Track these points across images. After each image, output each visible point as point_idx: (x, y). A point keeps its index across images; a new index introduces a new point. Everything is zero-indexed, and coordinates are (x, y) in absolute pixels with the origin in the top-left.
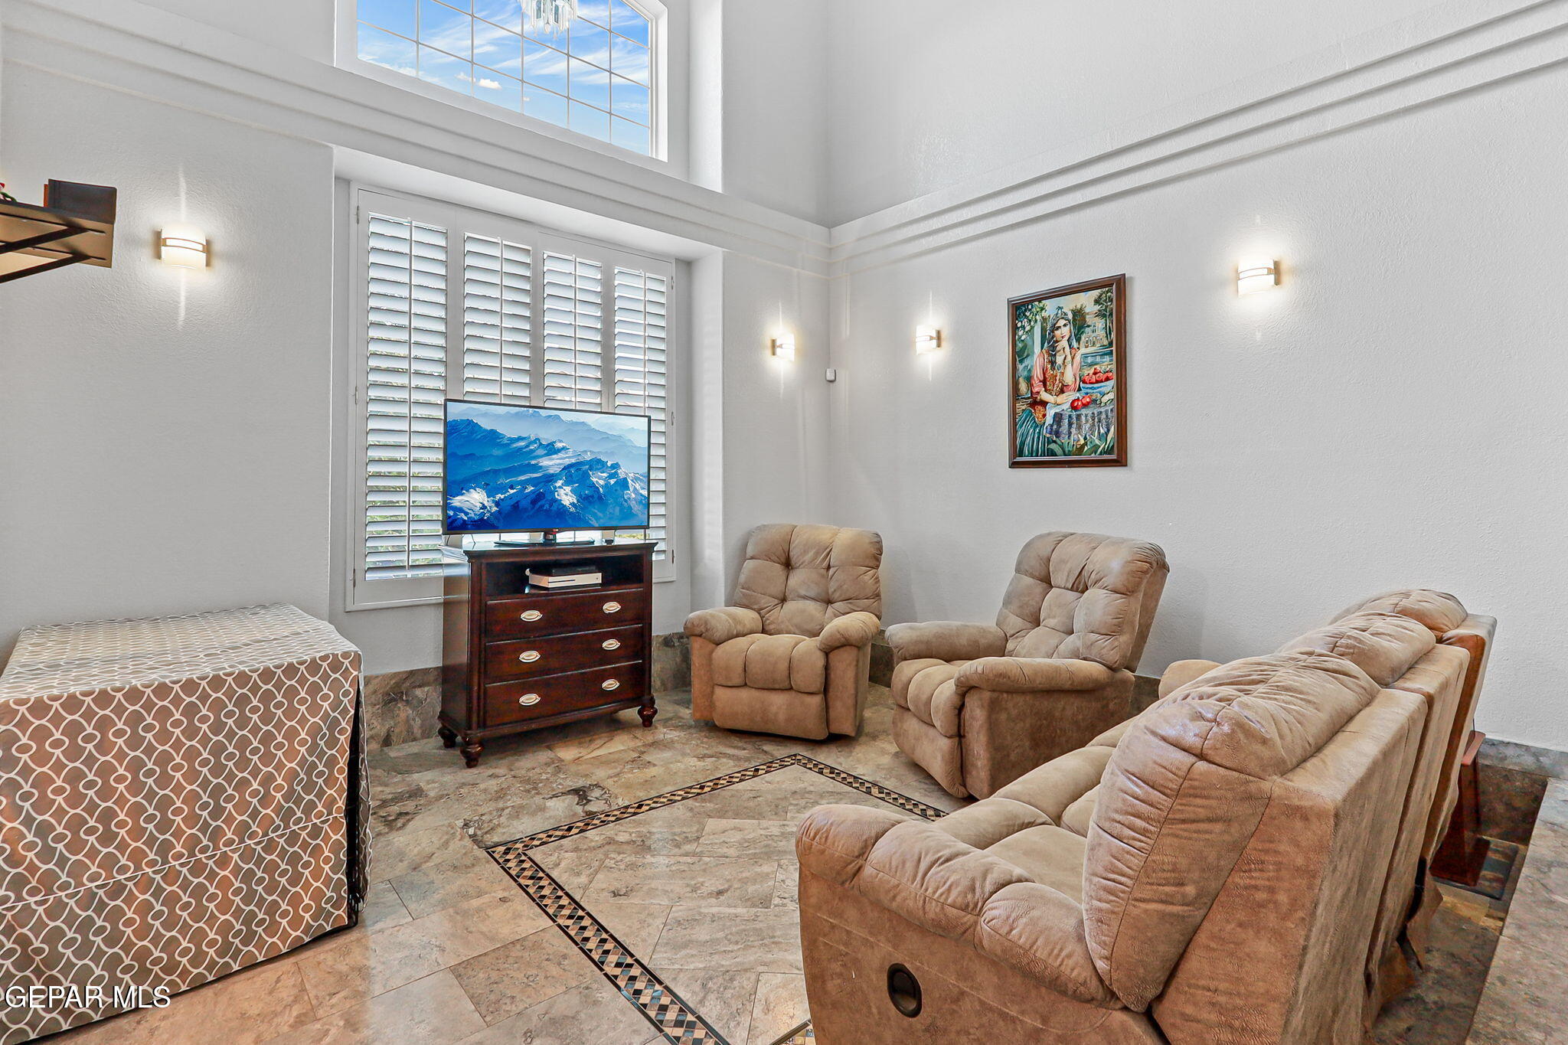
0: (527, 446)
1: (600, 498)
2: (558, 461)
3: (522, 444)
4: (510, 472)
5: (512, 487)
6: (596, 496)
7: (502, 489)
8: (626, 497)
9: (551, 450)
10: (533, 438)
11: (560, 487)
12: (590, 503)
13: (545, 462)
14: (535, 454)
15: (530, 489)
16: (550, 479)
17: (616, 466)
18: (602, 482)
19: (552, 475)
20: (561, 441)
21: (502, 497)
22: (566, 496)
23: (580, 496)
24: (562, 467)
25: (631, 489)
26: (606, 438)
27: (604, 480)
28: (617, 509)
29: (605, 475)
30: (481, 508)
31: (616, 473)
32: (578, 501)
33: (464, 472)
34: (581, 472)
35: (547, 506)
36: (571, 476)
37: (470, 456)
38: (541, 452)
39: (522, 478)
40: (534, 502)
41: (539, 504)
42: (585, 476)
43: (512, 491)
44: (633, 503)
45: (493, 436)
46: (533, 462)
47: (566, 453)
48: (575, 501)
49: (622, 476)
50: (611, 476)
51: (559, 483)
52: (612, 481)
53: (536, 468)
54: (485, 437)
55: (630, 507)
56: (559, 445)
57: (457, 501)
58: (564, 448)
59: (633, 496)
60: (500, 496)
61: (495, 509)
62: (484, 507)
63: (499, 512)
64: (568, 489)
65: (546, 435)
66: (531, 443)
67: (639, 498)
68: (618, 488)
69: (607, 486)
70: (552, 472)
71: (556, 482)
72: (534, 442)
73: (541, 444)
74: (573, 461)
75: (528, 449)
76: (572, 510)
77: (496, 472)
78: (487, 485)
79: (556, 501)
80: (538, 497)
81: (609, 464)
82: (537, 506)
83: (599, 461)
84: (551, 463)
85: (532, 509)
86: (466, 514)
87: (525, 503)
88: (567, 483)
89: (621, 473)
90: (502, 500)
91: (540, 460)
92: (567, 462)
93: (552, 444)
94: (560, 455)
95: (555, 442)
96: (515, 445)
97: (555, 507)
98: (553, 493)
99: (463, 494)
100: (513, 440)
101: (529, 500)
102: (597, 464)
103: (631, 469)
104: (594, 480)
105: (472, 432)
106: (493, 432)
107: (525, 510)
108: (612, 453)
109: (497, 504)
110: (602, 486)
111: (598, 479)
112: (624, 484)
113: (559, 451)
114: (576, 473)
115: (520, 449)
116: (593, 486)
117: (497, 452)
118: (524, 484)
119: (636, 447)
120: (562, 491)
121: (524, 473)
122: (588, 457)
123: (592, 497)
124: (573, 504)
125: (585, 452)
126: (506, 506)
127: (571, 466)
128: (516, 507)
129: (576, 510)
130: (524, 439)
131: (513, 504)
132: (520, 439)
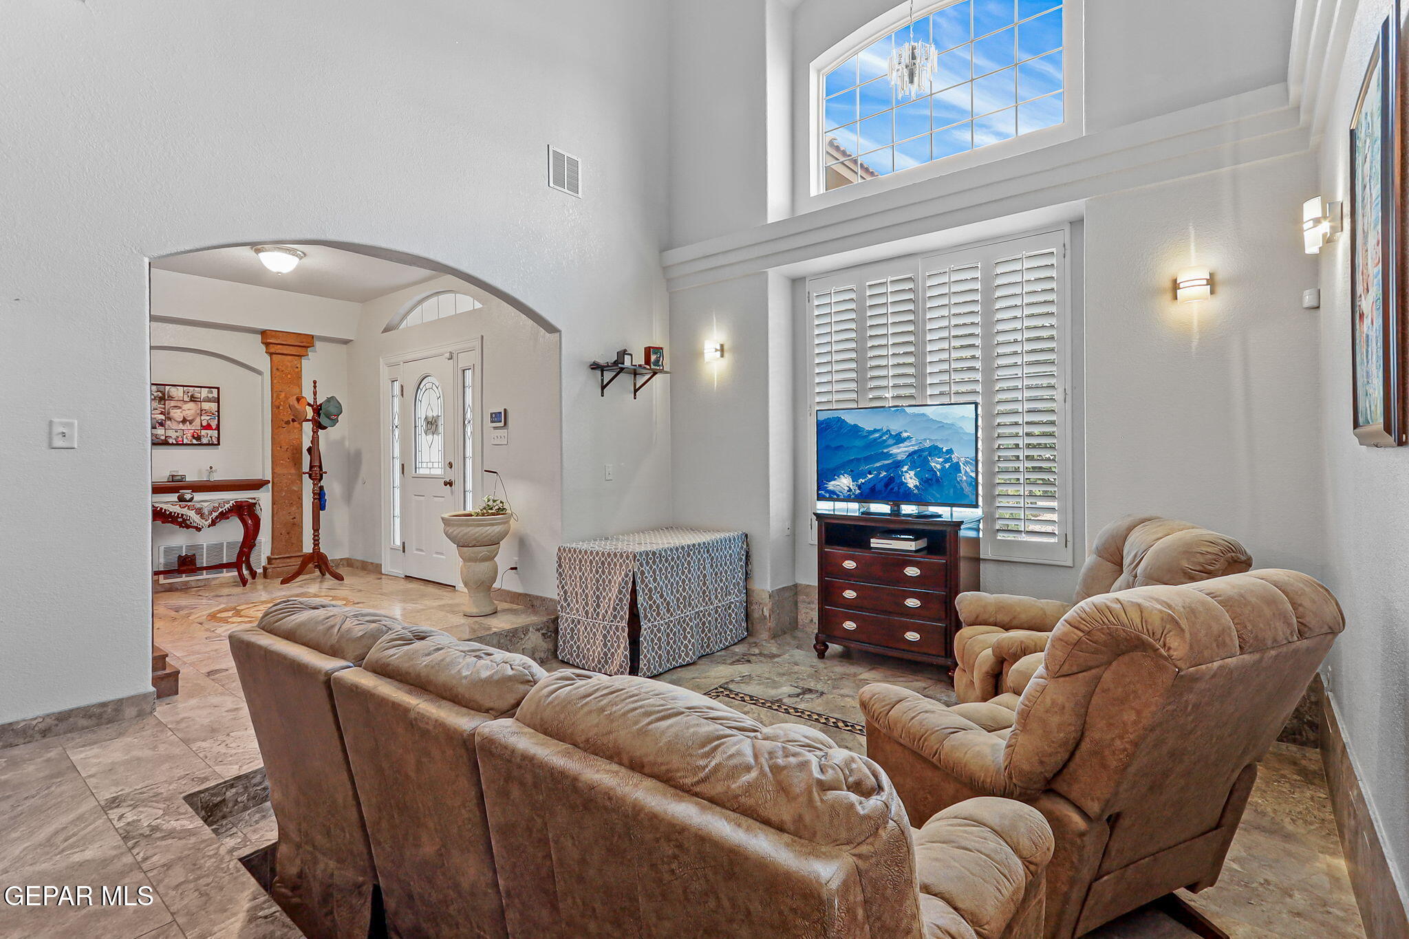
0: (881, 437)
1: (938, 481)
2: (906, 449)
3: (877, 435)
4: (868, 459)
5: (870, 474)
6: (934, 479)
7: (863, 475)
8: (958, 479)
9: (899, 439)
10: (885, 430)
11: (906, 472)
12: (930, 485)
13: (894, 450)
14: (886, 444)
15: (884, 474)
16: (898, 465)
17: (950, 451)
18: (939, 467)
19: (900, 462)
20: (906, 431)
21: (863, 481)
22: (911, 480)
23: (922, 479)
24: (907, 454)
25: (963, 472)
26: (942, 426)
27: (940, 464)
28: (952, 491)
29: (941, 460)
30: (848, 491)
31: (950, 458)
32: (920, 484)
34: (922, 458)
35: (896, 489)
36: (914, 462)
37: (839, 448)
38: (891, 442)
39: (878, 465)
40: (887, 485)
41: (891, 486)
42: (926, 461)
43: (870, 476)
44: (964, 485)
45: (856, 429)
46: (885, 451)
47: (910, 442)
48: (918, 484)
49: (955, 460)
50: (946, 461)
51: (905, 468)
52: (947, 465)
53: (888, 455)
54: (850, 430)
55: (962, 488)
56: (905, 435)
57: (828, 484)
58: (909, 438)
59: (965, 478)
60: (860, 482)
61: (858, 492)
62: (850, 490)
63: (861, 494)
64: (912, 473)
65: (895, 426)
66: (883, 434)
67: (969, 480)
68: (952, 472)
69: (943, 468)
70: (899, 458)
71: (903, 467)
72: (886, 433)
73: (891, 435)
74: (916, 448)
75: (881, 440)
76: (916, 491)
77: (858, 460)
78: (852, 471)
79: (903, 484)
80: (890, 481)
81: (944, 450)
82: (889, 489)
83: (936, 448)
84: (899, 451)
85: (885, 491)
87: (879, 485)
88: (911, 469)
89: (955, 458)
90: (863, 484)
91: (890, 449)
92: (912, 449)
93: (899, 434)
94: (906, 443)
95: (901, 432)
96: (871, 437)
97: (902, 491)
98: (900, 477)
99: (835, 480)
100: (870, 433)
101: (884, 481)
102: (935, 450)
103: (962, 454)
104: (933, 464)
106: (856, 426)
107: (880, 492)
108: (947, 440)
109: (860, 487)
110: (939, 470)
111: (936, 464)
112: (956, 468)
113: (903, 440)
114: (919, 459)
115: (875, 439)
116: (932, 470)
117: (859, 443)
118: (880, 469)
120: (907, 476)
121: (879, 460)
122: (928, 444)
123: (931, 480)
124: (916, 486)
125: (925, 440)
126: (866, 489)
127: (914, 452)
128: (873, 490)
129: (918, 490)
130: (878, 431)
131: (871, 485)
132: (875, 431)
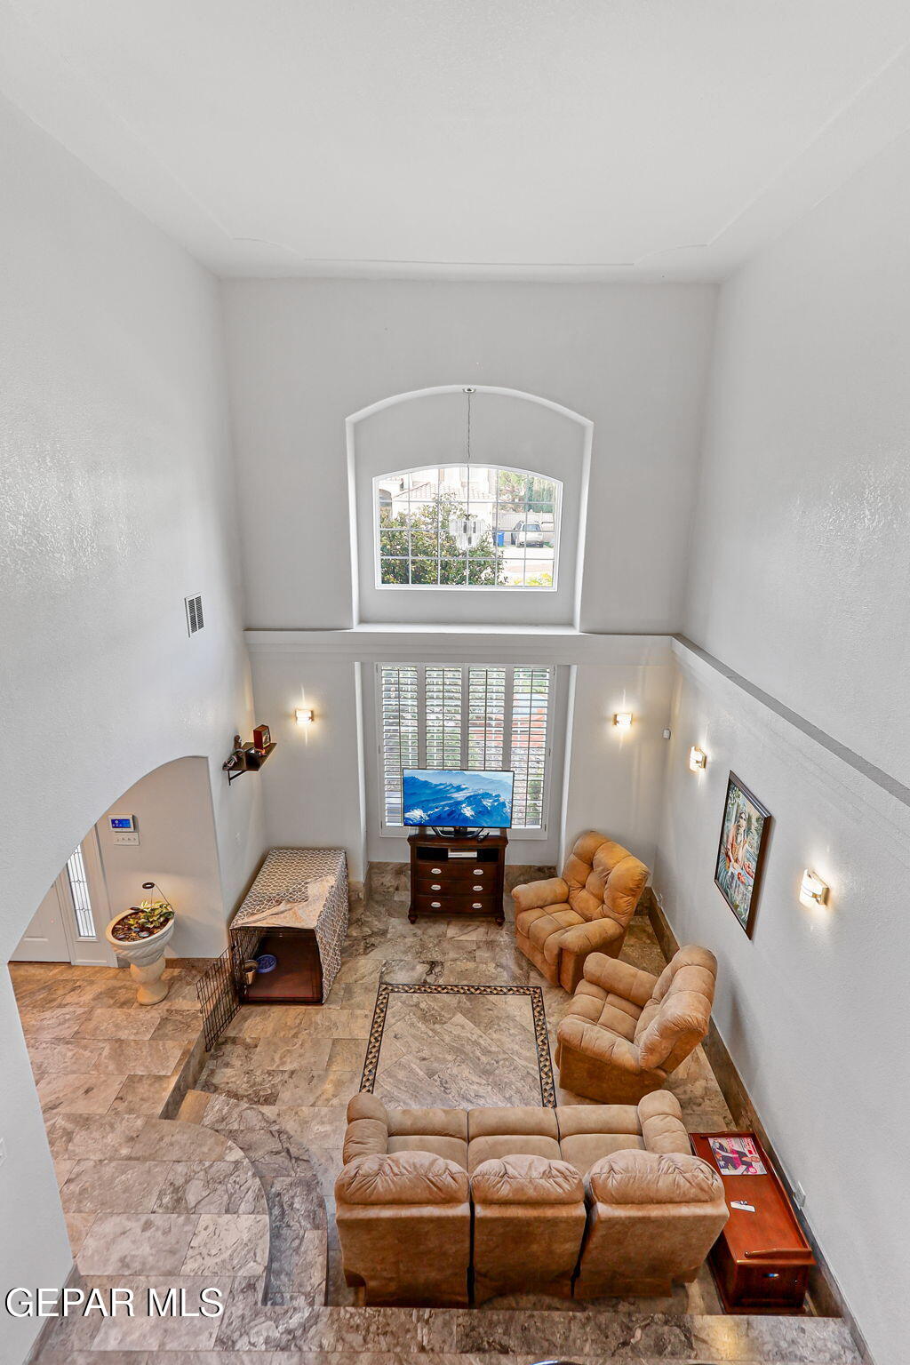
0: (446, 788)
1: (488, 812)
3: (442, 787)
4: (436, 801)
5: (437, 808)
6: (486, 812)
7: (431, 809)
9: (459, 789)
10: (448, 783)
11: (465, 808)
12: (483, 815)
13: (455, 795)
14: (450, 791)
15: (447, 808)
16: (459, 803)
17: (498, 796)
18: (489, 805)
20: (465, 785)
21: (432, 813)
22: (468, 812)
23: (477, 812)
24: (466, 797)
26: (492, 782)
27: (491, 803)
29: (492, 801)
30: (420, 818)
31: (498, 800)
33: (411, 802)
34: (477, 800)
35: (458, 816)
36: (471, 802)
37: (413, 794)
38: (453, 790)
39: (443, 803)
40: (449, 815)
41: (454, 815)
42: (480, 801)
43: (437, 810)
45: (426, 784)
46: (449, 796)
47: (468, 791)
48: (474, 814)
50: (495, 801)
51: (464, 805)
52: (496, 804)
53: (451, 798)
54: (422, 785)
56: (464, 787)
57: (407, 815)
58: (467, 788)
60: (430, 812)
61: (427, 819)
62: (422, 817)
64: (469, 808)
65: (456, 782)
66: (448, 786)
68: (500, 808)
69: (493, 806)
70: (460, 800)
71: (462, 805)
72: (450, 786)
73: (453, 787)
74: (472, 794)
76: (472, 819)
77: (428, 801)
78: (423, 807)
79: (462, 814)
80: (451, 813)
81: (494, 795)
85: (448, 819)
86: (409, 820)
87: (445, 815)
88: (469, 806)
89: (501, 800)
91: (453, 794)
92: (469, 795)
93: (460, 786)
94: (465, 792)
96: (438, 788)
97: (461, 817)
98: (460, 810)
99: (412, 812)
100: (436, 785)
101: (447, 813)
102: (487, 795)
103: (505, 797)
104: (485, 803)
105: (415, 783)
106: (426, 782)
107: (444, 819)
108: (495, 790)
109: (428, 816)
110: (490, 807)
111: (487, 803)
113: (464, 789)
114: (474, 800)
115: (441, 789)
116: (484, 806)
117: (428, 791)
118: (444, 806)
120: (466, 810)
121: (444, 801)
122: (481, 792)
123: (484, 812)
124: (472, 816)
125: (480, 789)
126: (434, 818)
127: (471, 796)
128: (439, 818)
130: (444, 784)
131: (437, 815)
132: (441, 784)
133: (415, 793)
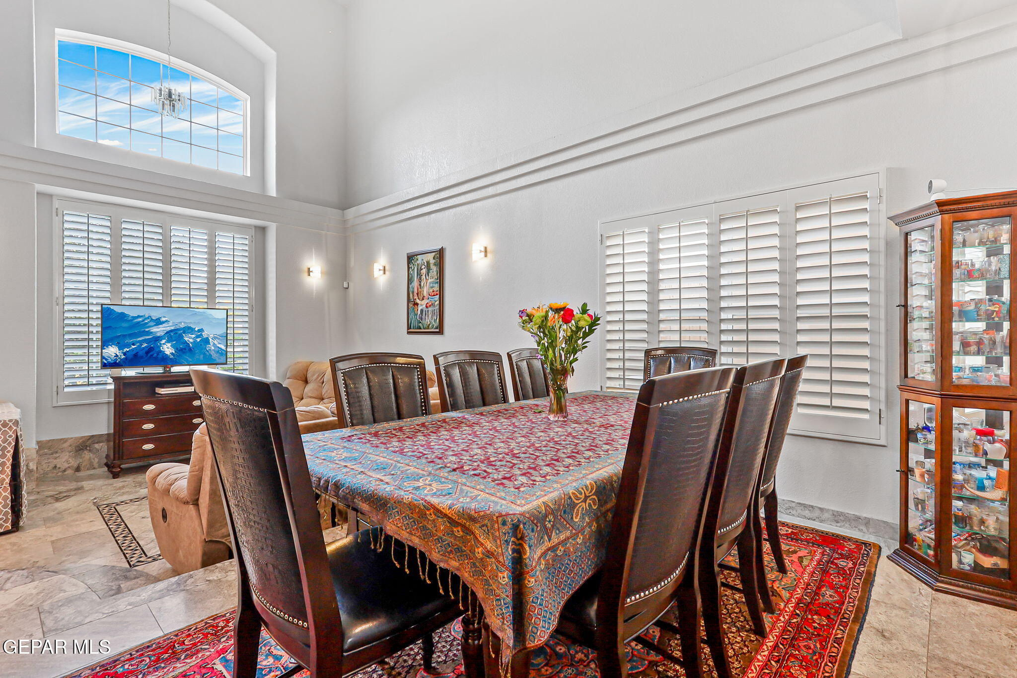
0: (143, 321)
1: (190, 350)
2: (163, 329)
3: (140, 319)
4: (131, 336)
5: (133, 345)
6: (187, 349)
7: (128, 346)
8: (207, 349)
9: (158, 322)
10: (147, 316)
11: (163, 344)
12: (184, 352)
13: (154, 330)
14: (147, 325)
15: (145, 345)
16: (157, 339)
17: (201, 330)
18: (191, 340)
19: (159, 337)
20: (164, 317)
21: (128, 350)
22: (168, 349)
23: (177, 349)
24: (165, 332)
25: (211, 344)
27: (193, 339)
28: (202, 356)
29: (193, 336)
30: (115, 356)
31: (201, 335)
34: (177, 335)
35: (155, 355)
36: (171, 337)
38: (152, 324)
39: (140, 339)
40: (147, 353)
41: (151, 353)
42: (181, 336)
43: (133, 347)
44: (212, 353)
45: (122, 316)
46: (147, 330)
47: (168, 324)
48: (174, 352)
49: (205, 336)
50: (198, 337)
51: (163, 341)
52: (198, 340)
53: (149, 333)
54: (117, 316)
55: (210, 355)
56: (164, 319)
58: (166, 321)
59: (213, 348)
60: (126, 350)
61: (123, 357)
62: (117, 356)
63: (126, 359)
64: (169, 345)
65: (155, 314)
66: (146, 319)
67: (217, 349)
68: (202, 344)
69: (195, 342)
70: (159, 335)
71: (161, 341)
72: (148, 318)
73: (152, 319)
74: (173, 328)
76: (171, 357)
77: (124, 336)
78: (118, 343)
79: (161, 351)
80: (150, 350)
81: (196, 329)
82: (149, 355)
83: (189, 328)
84: (158, 330)
85: (146, 356)
86: (106, 360)
87: (141, 353)
88: (168, 341)
89: (205, 334)
91: (151, 328)
92: (169, 329)
93: (159, 319)
94: (164, 325)
96: (136, 321)
97: (160, 356)
98: (159, 347)
100: (134, 318)
101: (144, 351)
102: (189, 330)
103: (211, 332)
104: (186, 339)
105: (110, 314)
106: (123, 313)
107: (142, 357)
108: (199, 323)
109: (125, 354)
110: (192, 343)
111: (189, 339)
112: (207, 341)
113: (163, 322)
114: (174, 335)
115: (139, 322)
116: (185, 343)
117: (125, 325)
118: (141, 342)
119: (215, 318)
120: (165, 346)
121: (141, 336)
122: (182, 325)
123: (185, 349)
124: (172, 354)
125: (181, 322)
126: (130, 355)
127: (171, 331)
128: (136, 355)
129: (174, 356)
130: (142, 316)
131: (134, 352)
132: (139, 317)
133: (110, 327)
